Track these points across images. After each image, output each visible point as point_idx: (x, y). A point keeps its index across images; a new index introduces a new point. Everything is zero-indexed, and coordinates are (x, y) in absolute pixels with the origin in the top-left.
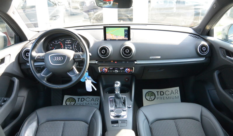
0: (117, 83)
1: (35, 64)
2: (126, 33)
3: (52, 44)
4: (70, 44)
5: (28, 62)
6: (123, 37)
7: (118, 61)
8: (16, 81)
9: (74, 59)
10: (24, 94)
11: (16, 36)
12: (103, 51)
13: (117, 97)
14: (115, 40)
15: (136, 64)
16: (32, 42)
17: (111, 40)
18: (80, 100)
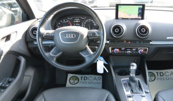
0: (133, 65)
1: (44, 43)
2: (140, 11)
3: (60, 22)
4: (78, 23)
5: (35, 40)
6: (136, 16)
7: (131, 41)
8: (23, 60)
9: (88, 37)
10: (31, 73)
11: (24, 14)
12: (117, 30)
13: (132, 79)
14: (128, 19)
15: (152, 45)
16: (40, 20)
17: (123, 19)
18: (83, 78)
